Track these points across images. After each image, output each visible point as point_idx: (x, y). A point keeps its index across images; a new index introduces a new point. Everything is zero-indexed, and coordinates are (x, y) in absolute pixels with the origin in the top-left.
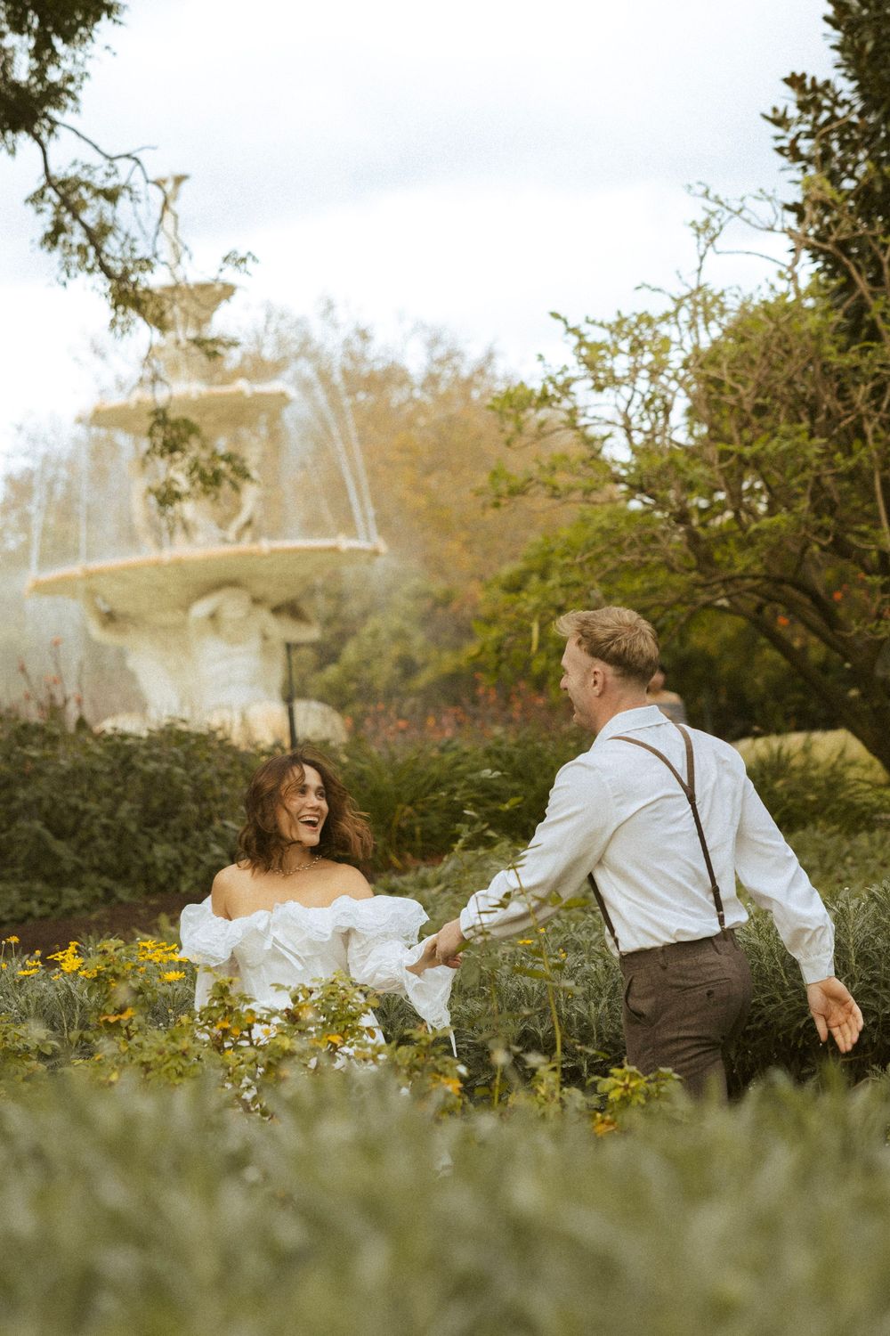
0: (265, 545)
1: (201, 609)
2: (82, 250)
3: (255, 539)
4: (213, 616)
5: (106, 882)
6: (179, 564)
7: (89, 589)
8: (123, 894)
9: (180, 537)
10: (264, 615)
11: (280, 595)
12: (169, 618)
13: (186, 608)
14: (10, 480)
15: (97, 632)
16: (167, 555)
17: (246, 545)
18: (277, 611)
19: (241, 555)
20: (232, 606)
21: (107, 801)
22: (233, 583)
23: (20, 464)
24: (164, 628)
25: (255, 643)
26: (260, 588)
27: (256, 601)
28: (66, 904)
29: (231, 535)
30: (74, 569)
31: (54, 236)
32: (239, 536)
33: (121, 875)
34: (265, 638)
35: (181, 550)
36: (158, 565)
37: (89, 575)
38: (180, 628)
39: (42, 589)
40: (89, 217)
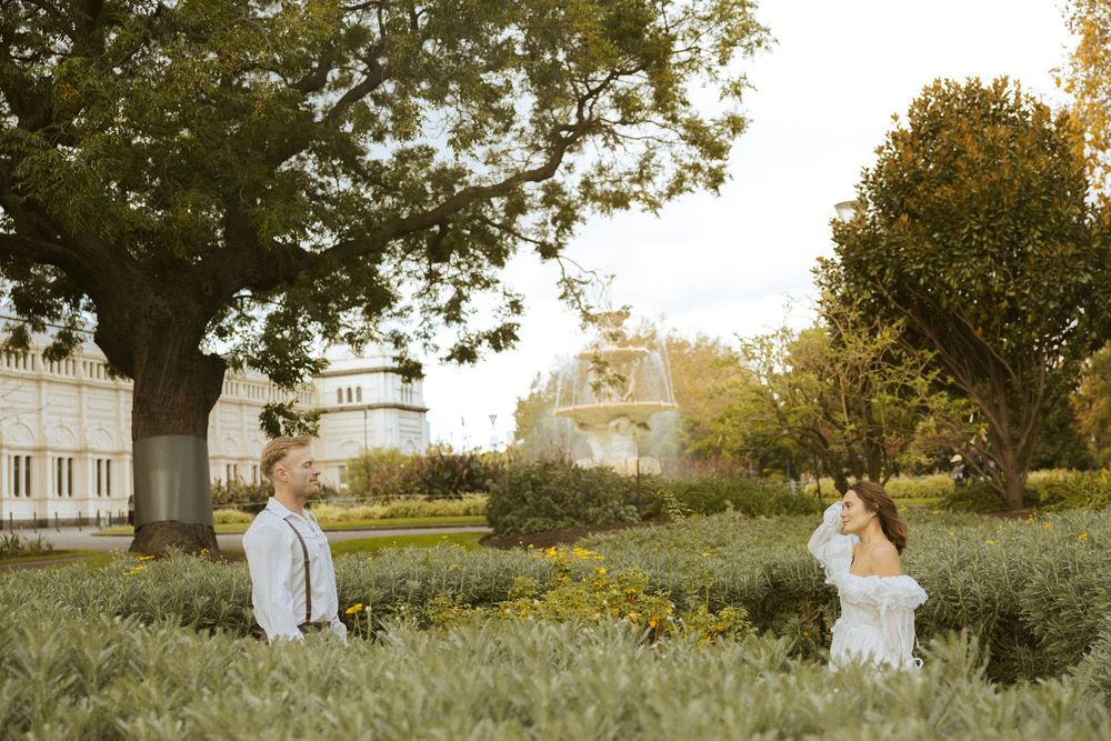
0: (636, 403)
1: (613, 424)
2: (573, 301)
3: (633, 401)
4: (617, 427)
5: (572, 519)
6: (606, 408)
7: (574, 415)
8: (577, 523)
9: (607, 399)
10: (634, 426)
11: (640, 420)
12: (603, 426)
13: (608, 423)
14: (551, 373)
15: (577, 429)
16: (602, 405)
17: (629, 403)
18: (639, 425)
19: (629, 406)
20: (624, 422)
21: (573, 491)
22: (625, 415)
23: (555, 369)
24: (600, 429)
25: (631, 436)
26: (633, 417)
27: (632, 422)
28: (558, 526)
29: (625, 399)
30: (571, 408)
31: (564, 296)
32: (627, 399)
33: (577, 517)
34: (634, 434)
35: (607, 403)
36: (599, 408)
37: (575, 410)
38: (607, 429)
39: (558, 414)
40: (576, 291)
